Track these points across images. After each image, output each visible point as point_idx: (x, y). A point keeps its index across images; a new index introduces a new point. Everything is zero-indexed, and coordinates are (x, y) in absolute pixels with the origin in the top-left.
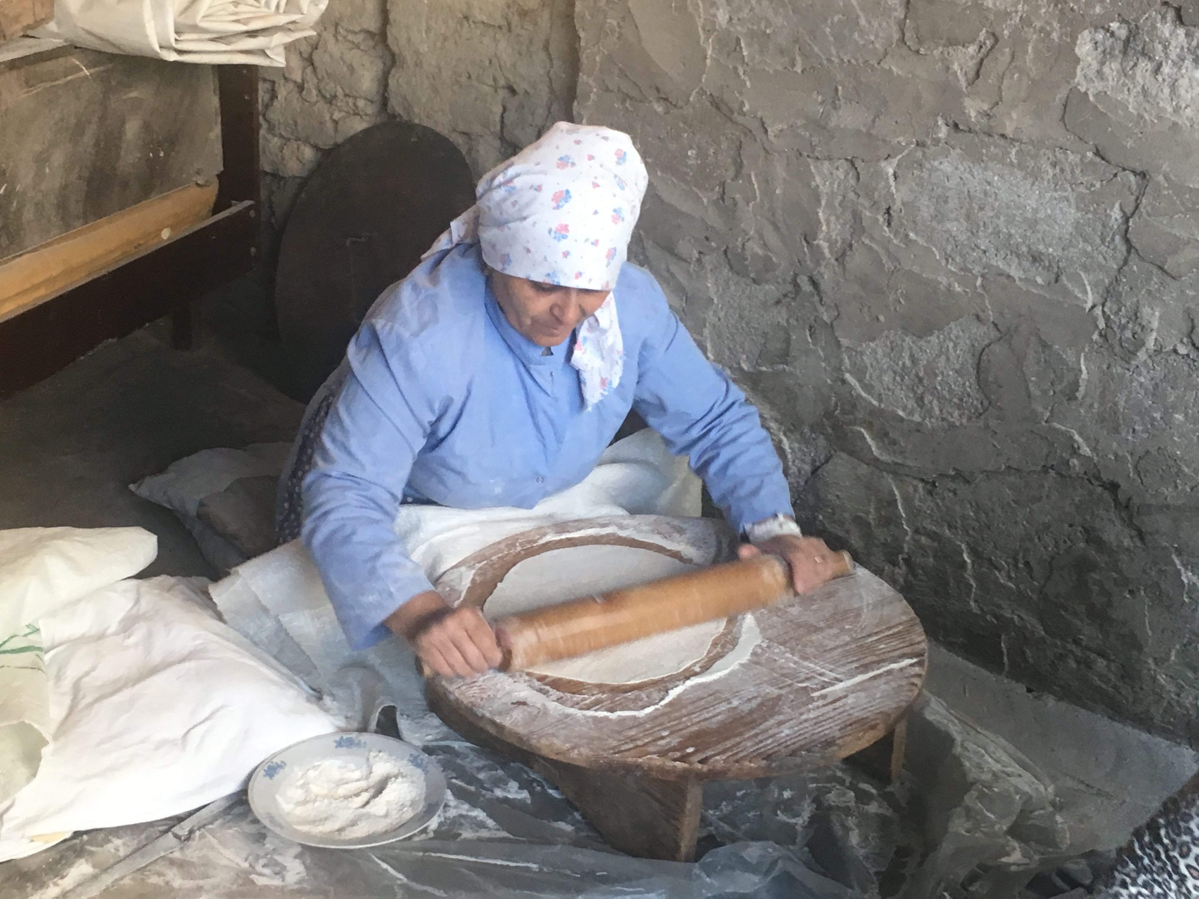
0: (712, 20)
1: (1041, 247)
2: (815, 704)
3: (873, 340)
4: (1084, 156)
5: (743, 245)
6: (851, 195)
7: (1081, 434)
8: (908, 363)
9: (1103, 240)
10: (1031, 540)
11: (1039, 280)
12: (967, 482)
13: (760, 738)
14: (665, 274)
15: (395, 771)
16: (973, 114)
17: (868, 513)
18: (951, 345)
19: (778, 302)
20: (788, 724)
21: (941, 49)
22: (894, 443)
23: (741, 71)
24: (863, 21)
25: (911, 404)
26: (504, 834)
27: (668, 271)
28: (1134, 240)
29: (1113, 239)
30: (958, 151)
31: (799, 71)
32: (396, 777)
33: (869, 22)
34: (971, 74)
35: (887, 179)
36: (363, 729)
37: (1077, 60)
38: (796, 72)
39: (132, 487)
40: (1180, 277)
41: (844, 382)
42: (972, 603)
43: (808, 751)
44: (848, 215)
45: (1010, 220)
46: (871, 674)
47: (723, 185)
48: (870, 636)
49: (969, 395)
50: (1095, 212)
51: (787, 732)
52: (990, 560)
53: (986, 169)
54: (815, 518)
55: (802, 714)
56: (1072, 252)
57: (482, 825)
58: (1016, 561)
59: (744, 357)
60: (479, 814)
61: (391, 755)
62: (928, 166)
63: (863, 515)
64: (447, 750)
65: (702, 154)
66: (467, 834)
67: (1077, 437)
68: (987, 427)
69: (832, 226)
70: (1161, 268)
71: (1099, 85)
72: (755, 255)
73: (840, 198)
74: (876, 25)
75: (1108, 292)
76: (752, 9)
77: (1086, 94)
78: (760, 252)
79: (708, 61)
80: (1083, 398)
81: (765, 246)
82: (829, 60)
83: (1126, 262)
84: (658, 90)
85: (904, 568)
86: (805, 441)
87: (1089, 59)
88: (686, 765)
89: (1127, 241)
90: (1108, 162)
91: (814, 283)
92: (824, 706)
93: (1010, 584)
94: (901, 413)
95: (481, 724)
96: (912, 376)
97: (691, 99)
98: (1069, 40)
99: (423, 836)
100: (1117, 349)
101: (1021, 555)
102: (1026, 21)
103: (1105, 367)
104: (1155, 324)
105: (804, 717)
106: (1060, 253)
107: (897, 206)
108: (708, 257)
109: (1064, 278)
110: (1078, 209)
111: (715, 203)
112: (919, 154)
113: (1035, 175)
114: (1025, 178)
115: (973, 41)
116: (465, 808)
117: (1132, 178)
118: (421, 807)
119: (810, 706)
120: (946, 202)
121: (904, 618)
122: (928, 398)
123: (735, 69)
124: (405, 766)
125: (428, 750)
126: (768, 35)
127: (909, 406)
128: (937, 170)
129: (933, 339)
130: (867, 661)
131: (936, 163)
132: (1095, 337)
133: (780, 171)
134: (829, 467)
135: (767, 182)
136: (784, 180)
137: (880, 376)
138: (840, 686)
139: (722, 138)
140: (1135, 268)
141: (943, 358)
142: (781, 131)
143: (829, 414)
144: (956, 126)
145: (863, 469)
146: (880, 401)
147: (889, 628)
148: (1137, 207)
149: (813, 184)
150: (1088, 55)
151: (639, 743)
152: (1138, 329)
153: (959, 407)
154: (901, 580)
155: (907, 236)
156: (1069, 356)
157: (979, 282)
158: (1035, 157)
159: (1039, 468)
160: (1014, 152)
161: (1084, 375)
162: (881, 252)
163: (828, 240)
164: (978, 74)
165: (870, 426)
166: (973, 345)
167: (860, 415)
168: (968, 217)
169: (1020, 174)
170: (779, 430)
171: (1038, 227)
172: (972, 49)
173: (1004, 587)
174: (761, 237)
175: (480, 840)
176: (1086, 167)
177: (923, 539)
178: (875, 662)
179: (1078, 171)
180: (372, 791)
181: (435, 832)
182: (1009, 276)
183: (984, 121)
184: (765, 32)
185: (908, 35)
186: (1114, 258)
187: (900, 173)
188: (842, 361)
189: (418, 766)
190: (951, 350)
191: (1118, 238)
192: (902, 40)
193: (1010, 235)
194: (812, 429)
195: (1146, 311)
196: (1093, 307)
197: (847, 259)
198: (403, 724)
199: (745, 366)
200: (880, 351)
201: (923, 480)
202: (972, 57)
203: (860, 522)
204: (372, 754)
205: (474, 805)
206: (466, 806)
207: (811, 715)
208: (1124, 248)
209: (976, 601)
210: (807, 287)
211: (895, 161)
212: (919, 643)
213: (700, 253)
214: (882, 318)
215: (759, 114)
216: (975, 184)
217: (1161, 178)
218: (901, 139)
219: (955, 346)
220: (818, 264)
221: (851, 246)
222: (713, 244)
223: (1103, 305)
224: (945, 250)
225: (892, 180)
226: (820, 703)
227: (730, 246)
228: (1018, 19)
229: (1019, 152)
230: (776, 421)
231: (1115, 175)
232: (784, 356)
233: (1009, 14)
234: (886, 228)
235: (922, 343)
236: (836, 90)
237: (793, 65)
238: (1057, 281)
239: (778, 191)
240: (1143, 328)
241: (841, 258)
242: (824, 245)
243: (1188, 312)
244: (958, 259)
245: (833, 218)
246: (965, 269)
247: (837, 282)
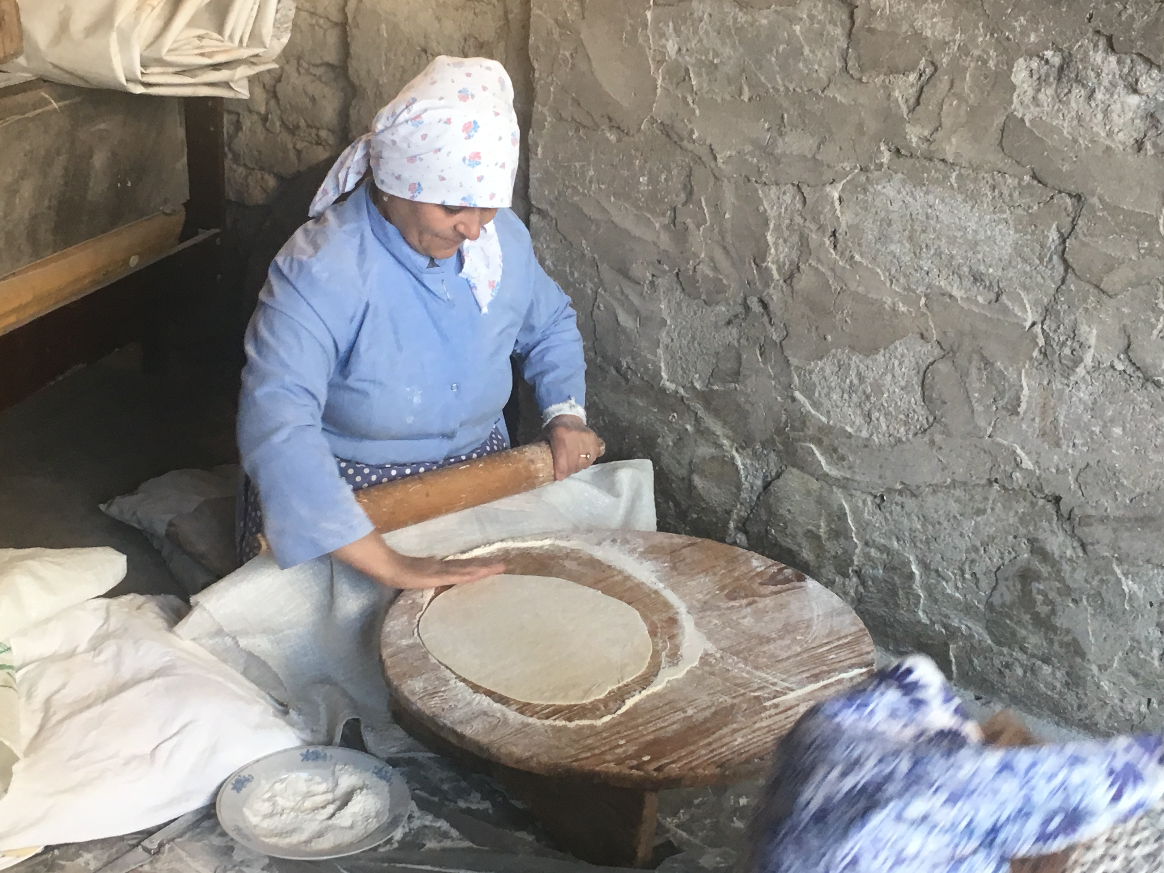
0: (662, 52)
1: (982, 268)
2: (768, 713)
3: (821, 358)
4: (1021, 180)
5: (695, 268)
6: (798, 220)
7: (1023, 448)
8: (856, 382)
9: (1041, 259)
10: (977, 550)
11: (980, 299)
12: (913, 495)
13: (714, 746)
14: (619, 295)
15: (360, 783)
16: (914, 140)
17: (818, 527)
18: (896, 363)
19: (729, 323)
20: (741, 733)
21: (882, 77)
22: (843, 458)
23: (690, 100)
24: (806, 51)
25: (859, 420)
26: (467, 844)
27: (622, 293)
28: (1070, 260)
29: (1051, 259)
30: (900, 175)
31: (746, 100)
32: (361, 789)
33: (812, 51)
34: (912, 101)
35: (833, 203)
36: (329, 743)
37: (1013, 87)
38: (743, 101)
39: (102, 507)
40: (1116, 295)
41: (794, 399)
42: (920, 613)
43: (762, 759)
44: (795, 238)
45: (952, 241)
46: (822, 683)
47: (674, 210)
48: (821, 646)
49: (914, 411)
50: (1033, 233)
51: (740, 740)
52: (937, 571)
53: (927, 193)
54: (767, 532)
55: (755, 723)
56: (1011, 273)
57: (445, 835)
58: (963, 572)
59: (697, 376)
60: (443, 824)
61: (356, 768)
62: (871, 190)
63: (813, 528)
64: (411, 762)
65: (653, 180)
66: (431, 844)
67: (1019, 451)
68: (932, 442)
69: (781, 249)
70: (1097, 287)
71: (1034, 111)
72: (705, 277)
73: (787, 221)
74: (819, 54)
75: (1047, 310)
76: (700, 41)
77: (1022, 120)
78: (711, 274)
79: (659, 91)
80: (1025, 412)
81: (715, 269)
82: (775, 89)
83: (1063, 281)
84: (610, 119)
85: (855, 579)
86: (756, 456)
87: (1025, 86)
88: (642, 773)
89: (1065, 261)
90: (1045, 185)
91: (765, 305)
92: (776, 714)
93: (957, 595)
94: (849, 429)
95: (443, 734)
96: (860, 393)
97: (642, 127)
98: (1005, 68)
99: (388, 847)
100: (1057, 365)
101: (967, 567)
102: (964, 50)
103: (1045, 383)
104: (1093, 341)
105: (757, 725)
106: (1000, 273)
107: (843, 228)
108: (660, 280)
109: (1004, 298)
110: (1017, 231)
111: (665, 227)
112: (863, 178)
113: (974, 198)
114: (965, 201)
115: (913, 69)
116: (428, 820)
117: (1068, 200)
118: (385, 818)
119: (763, 715)
120: (890, 225)
121: (854, 629)
122: (875, 415)
123: (685, 98)
124: (370, 778)
125: (393, 762)
126: (716, 66)
127: (857, 423)
128: (880, 194)
129: (880, 358)
130: (817, 671)
131: (879, 187)
132: (1035, 354)
133: (729, 197)
134: (780, 482)
135: (717, 208)
136: (733, 204)
137: (828, 395)
138: (791, 695)
139: (673, 165)
140: (1072, 287)
141: (889, 377)
142: (730, 157)
143: (780, 431)
144: (898, 151)
145: (815, 485)
146: (829, 418)
147: (839, 639)
148: (1073, 228)
149: (761, 209)
150: (1023, 82)
151: (597, 751)
152: (1076, 345)
153: (906, 423)
154: (852, 592)
155: (852, 257)
156: (1010, 372)
157: (923, 301)
158: (975, 180)
159: (984, 482)
160: (954, 175)
161: (1026, 391)
162: (829, 274)
163: (777, 262)
164: (918, 102)
165: (819, 443)
166: (917, 363)
167: (810, 432)
168: (911, 239)
169: (960, 197)
170: (731, 447)
171: (978, 248)
172: (912, 77)
173: (951, 597)
174: (712, 259)
175: (444, 850)
176: (1023, 189)
177: (873, 552)
178: (825, 672)
179: (1016, 194)
180: (338, 803)
181: (398, 842)
182: (951, 296)
183: (925, 146)
184: (712, 62)
185: (850, 64)
186: (1052, 278)
187: (844, 197)
188: (791, 378)
189: (382, 778)
190: (897, 368)
191: (1055, 257)
192: (846, 69)
193: (952, 257)
194: (763, 447)
195: (1084, 328)
196: (1034, 324)
197: (795, 280)
198: (369, 738)
199: (698, 385)
200: (828, 371)
201: (871, 494)
202: (912, 85)
203: (811, 535)
204: (338, 767)
205: (438, 816)
206: (430, 817)
207: (764, 724)
208: (1062, 269)
209: (924, 611)
210: (756, 307)
211: (840, 186)
212: (868, 653)
213: (653, 276)
214: (829, 338)
215: (708, 142)
216: (917, 206)
217: (1095, 200)
218: (845, 164)
219: (900, 364)
220: (767, 285)
221: (798, 268)
222: (666, 268)
223: (1042, 324)
224: (889, 270)
225: (837, 203)
226: (773, 711)
227: (682, 269)
228: (956, 48)
229: (960, 176)
230: (728, 438)
231: (1052, 198)
232: (736, 375)
233: (947, 43)
234: (832, 251)
235: (869, 362)
236: (782, 117)
237: (741, 94)
238: (997, 300)
239: (727, 216)
240: (1081, 345)
241: (789, 279)
242: (774, 268)
243: (1124, 329)
244: (902, 280)
245: (781, 241)
246: (908, 289)
247: (786, 302)
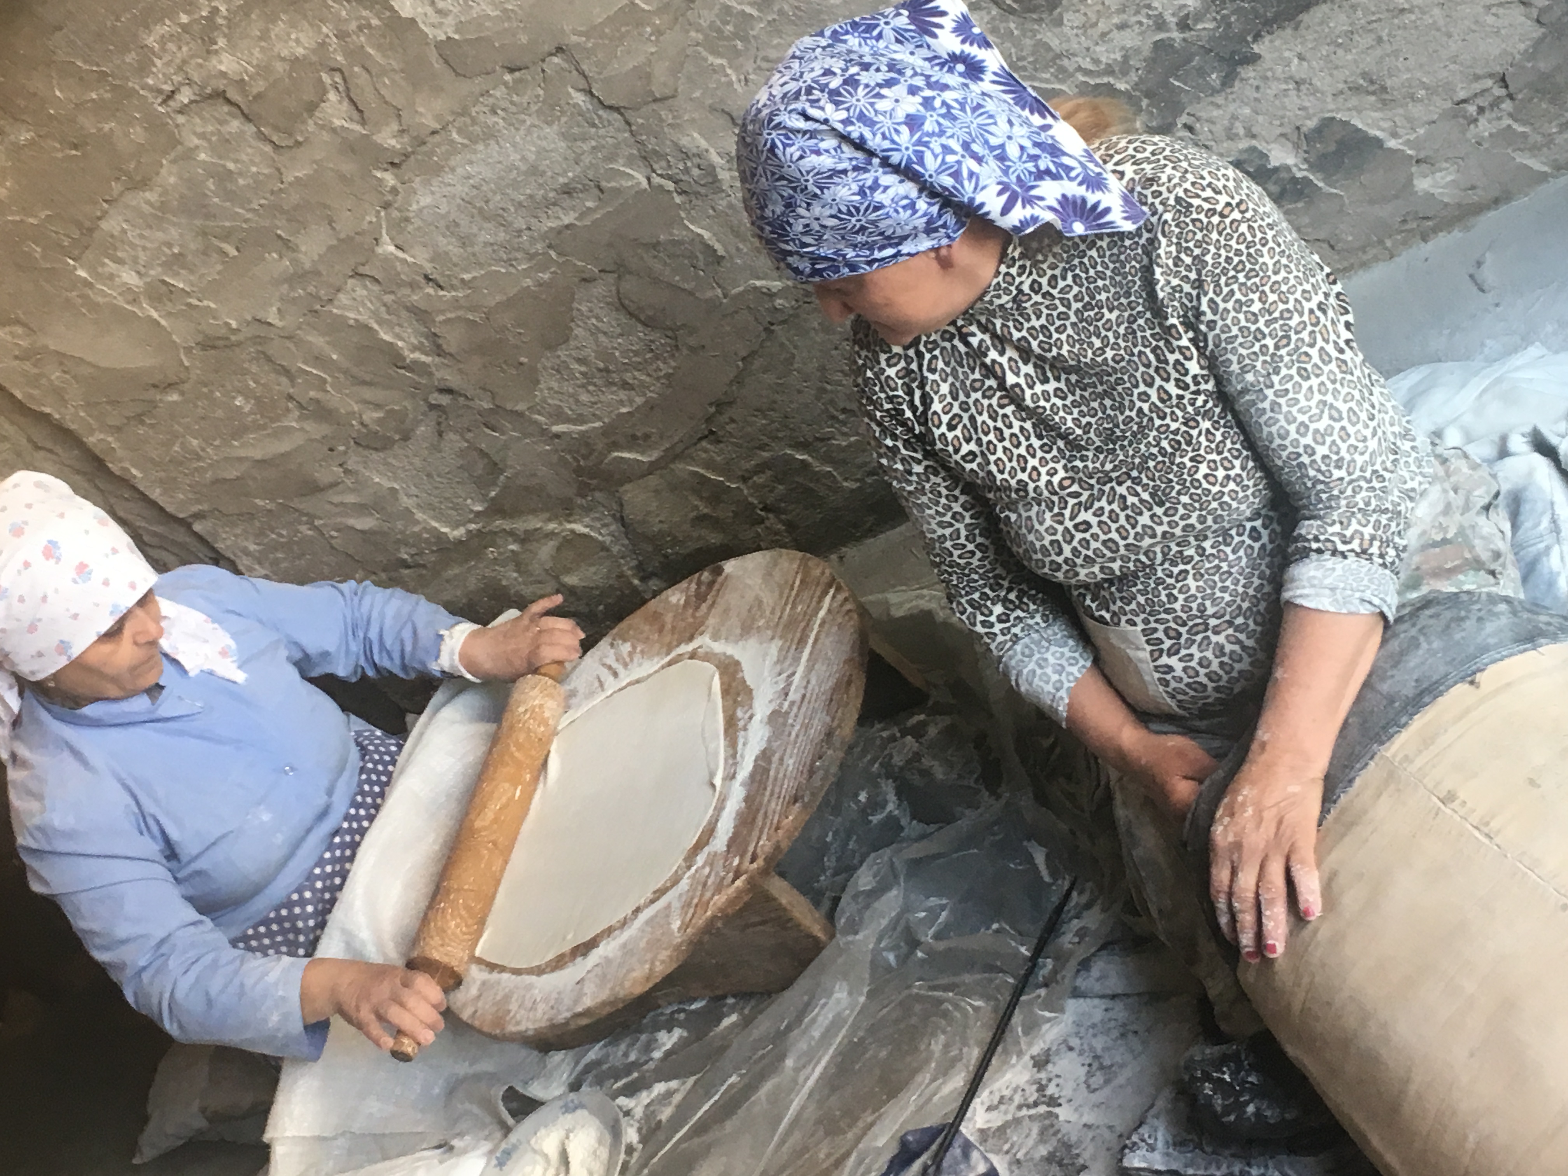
0: (128, 289)
1: (562, 180)
2: (792, 714)
3: (538, 382)
4: (505, 84)
5: (362, 424)
6: (389, 298)
7: (758, 278)
8: (583, 369)
9: (594, 125)
10: (825, 391)
11: (590, 204)
12: (730, 403)
13: (777, 790)
14: (337, 510)
15: (562, 1133)
16: (393, 142)
17: (696, 508)
18: (594, 321)
19: (440, 434)
20: (786, 758)
21: (310, 122)
22: (647, 437)
23: (195, 302)
24: (231, 166)
25: (623, 395)
26: (691, 1080)
27: (336, 505)
28: (612, 102)
29: (600, 117)
30: (418, 179)
31: (236, 253)
32: (567, 1137)
33: (236, 161)
34: (356, 115)
35: (397, 258)
36: (507, 1130)
37: (413, 21)
38: (235, 257)
40: (676, 90)
41: (557, 436)
42: (845, 484)
43: (820, 758)
44: (404, 314)
45: (515, 185)
46: (811, 641)
47: (290, 398)
48: (783, 610)
49: (652, 341)
50: (563, 112)
51: (791, 762)
52: (817, 439)
53: (453, 170)
54: (666, 556)
55: (790, 734)
56: (587, 159)
57: (669, 1094)
58: (833, 417)
59: (469, 501)
60: (660, 1088)
61: (546, 1126)
62: (411, 215)
63: (695, 513)
64: (587, 1069)
65: (247, 394)
66: (665, 1114)
67: (758, 283)
68: (692, 349)
69: (405, 335)
70: (656, 100)
71: (450, 20)
72: (380, 421)
73: (383, 309)
74: (244, 157)
75: (645, 158)
76: (144, 248)
77: (449, 38)
78: (377, 414)
79: (163, 322)
80: (726, 251)
81: (378, 406)
82: (246, 221)
83: (628, 123)
84: (155, 386)
85: (771, 516)
86: (588, 510)
87: (419, 10)
88: (743, 877)
89: (611, 108)
90: (527, 68)
91: (449, 391)
92: (799, 708)
93: (852, 439)
94: (624, 410)
96: (598, 375)
97: (187, 364)
98: (388, 14)
99: (636, 1155)
100: (703, 191)
101: (832, 410)
102: (342, 35)
103: (711, 212)
104: (703, 144)
105: (793, 734)
106: (578, 169)
107: (428, 267)
108: (350, 462)
109: (604, 184)
110: (549, 124)
111: (301, 418)
112: (395, 214)
113: (490, 135)
114: (487, 146)
115: (325, 92)
116: (645, 1097)
117: (556, 60)
118: (608, 1138)
119: (790, 721)
120: (457, 225)
121: (795, 566)
122: (628, 377)
123: (190, 305)
124: (568, 1119)
125: (575, 1086)
126: (180, 254)
127: (624, 398)
128: (421, 210)
129: (579, 331)
130: (798, 635)
131: (415, 207)
132: (678, 199)
133: (317, 341)
134: (626, 512)
135: (319, 360)
136: (328, 343)
137: (577, 401)
138: (797, 678)
139: (246, 365)
140: (640, 121)
141: (602, 338)
142: (279, 310)
143: (579, 471)
144: (392, 164)
145: (653, 481)
146: (600, 419)
147: (792, 588)
148: (585, 77)
149: (352, 322)
150: (415, 9)
151: (695, 901)
152: (697, 161)
153: (657, 358)
154: (780, 526)
155: (463, 280)
156: (677, 233)
157: (553, 254)
158: (474, 121)
159: (764, 335)
160: (455, 135)
161: (706, 235)
162: (460, 313)
163: (414, 349)
164: (361, 112)
165: (616, 446)
166: (608, 304)
167: (600, 446)
168: (487, 219)
169: (480, 147)
170: (560, 524)
171: (541, 168)
172: (332, 96)
173: (850, 445)
174: (366, 402)
175: (678, 1107)
176: (515, 88)
177: (759, 479)
178: (804, 630)
179: (515, 98)
180: (563, 1169)
181: (640, 1142)
182: (567, 227)
183: (406, 139)
184: (174, 254)
185: (275, 138)
186: (618, 130)
187: (400, 243)
188: (536, 422)
189: (576, 1108)
190: (600, 325)
191: (601, 112)
192: (276, 147)
193: (531, 196)
194: (584, 496)
195: (684, 141)
196: (649, 179)
197: (445, 347)
198: (535, 1091)
199: (479, 508)
200: (555, 385)
201: (701, 439)
202: (340, 102)
203: (701, 519)
204: (533, 1142)
205: (648, 1087)
206: (644, 1094)
207: (797, 727)
208: (616, 116)
209: (846, 479)
210: (444, 400)
211: (385, 238)
212: (823, 573)
213: (341, 465)
214: (524, 360)
215: (249, 318)
216: (461, 190)
217: (574, 39)
218: (368, 218)
219: (598, 318)
220: (430, 374)
221: (435, 334)
222: (342, 448)
223: (654, 171)
224: (501, 260)
225: (400, 254)
226: (795, 709)
227: (354, 435)
228: (335, 39)
229: (460, 131)
230: (550, 520)
231: (543, 71)
232: (495, 468)
233: (324, 42)
234: (442, 293)
235: (573, 343)
236: (279, 237)
237: (226, 254)
238: (601, 191)
239: (335, 357)
240: (699, 156)
241: (439, 351)
242: (417, 355)
243: (713, 109)
244: (519, 255)
245: (397, 329)
246: (531, 257)
247: (459, 370)
